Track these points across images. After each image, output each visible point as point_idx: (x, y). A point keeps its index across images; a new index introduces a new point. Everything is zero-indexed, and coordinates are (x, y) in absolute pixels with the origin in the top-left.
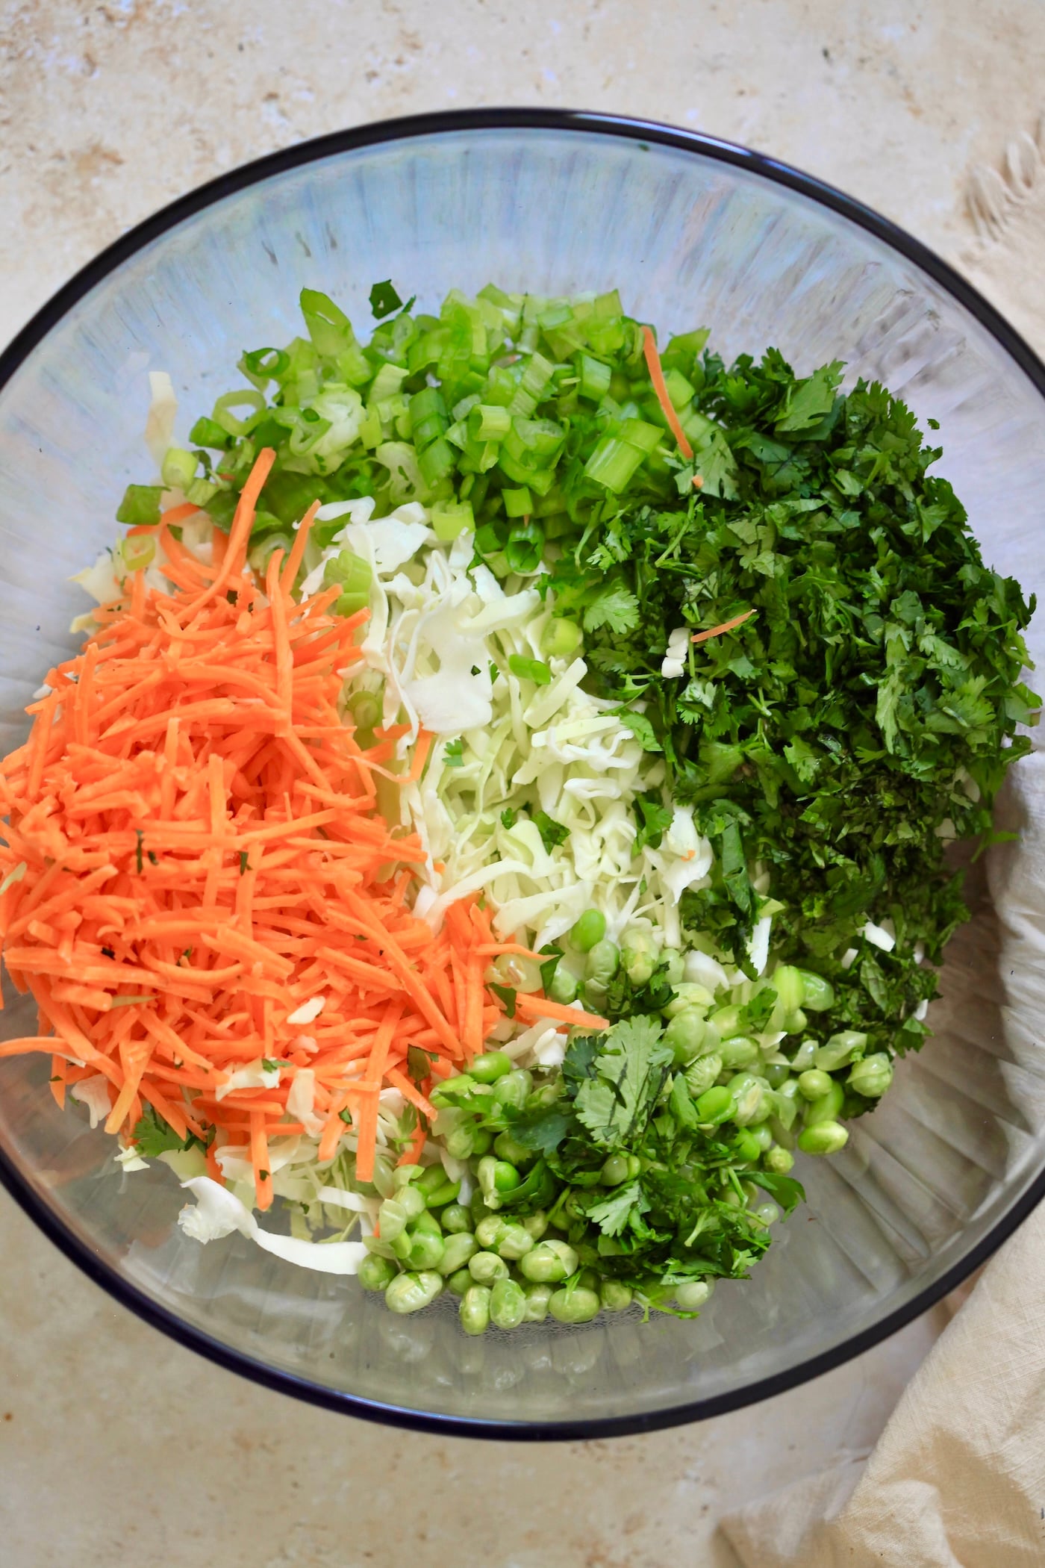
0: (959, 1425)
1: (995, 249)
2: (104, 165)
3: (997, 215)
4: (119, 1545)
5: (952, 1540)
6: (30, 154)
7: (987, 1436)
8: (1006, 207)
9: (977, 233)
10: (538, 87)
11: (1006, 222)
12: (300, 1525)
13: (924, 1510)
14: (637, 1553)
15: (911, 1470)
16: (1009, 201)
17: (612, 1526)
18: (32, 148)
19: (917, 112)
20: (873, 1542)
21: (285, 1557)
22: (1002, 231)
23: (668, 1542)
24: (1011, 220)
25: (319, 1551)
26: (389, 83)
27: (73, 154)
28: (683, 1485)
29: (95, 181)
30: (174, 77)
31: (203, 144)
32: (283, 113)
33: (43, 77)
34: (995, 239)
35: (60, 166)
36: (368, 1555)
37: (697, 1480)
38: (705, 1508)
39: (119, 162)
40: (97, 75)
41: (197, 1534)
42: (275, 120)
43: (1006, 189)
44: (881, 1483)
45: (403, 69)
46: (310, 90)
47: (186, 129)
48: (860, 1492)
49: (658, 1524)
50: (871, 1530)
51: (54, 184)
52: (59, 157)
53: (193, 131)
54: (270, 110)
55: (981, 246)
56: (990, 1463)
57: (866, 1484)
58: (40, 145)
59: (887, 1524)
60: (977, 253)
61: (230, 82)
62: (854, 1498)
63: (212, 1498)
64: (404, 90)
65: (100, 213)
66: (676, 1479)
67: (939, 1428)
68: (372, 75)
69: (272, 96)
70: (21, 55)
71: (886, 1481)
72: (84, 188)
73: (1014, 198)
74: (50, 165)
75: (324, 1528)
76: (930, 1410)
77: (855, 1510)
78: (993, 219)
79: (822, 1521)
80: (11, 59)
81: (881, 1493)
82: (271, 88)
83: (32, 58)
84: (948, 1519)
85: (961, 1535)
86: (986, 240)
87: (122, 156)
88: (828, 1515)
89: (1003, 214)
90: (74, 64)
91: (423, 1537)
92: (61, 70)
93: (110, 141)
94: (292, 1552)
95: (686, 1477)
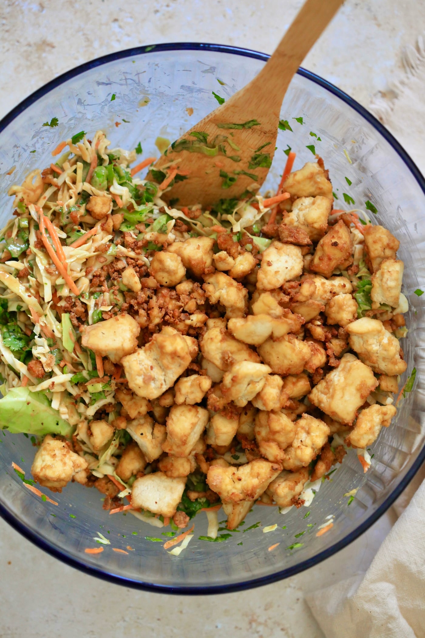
0: (403, 558)
1: (414, 79)
2: (48, 48)
3: (414, 65)
4: (55, 616)
5: (401, 608)
6: (17, 44)
7: (416, 564)
8: (418, 62)
9: (406, 72)
10: (224, 16)
11: (418, 68)
12: (130, 607)
13: (389, 594)
14: (270, 618)
15: (384, 578)
16: (419, 59)
17: (260, 607)
18: (18, 42)
19: (379, 25)
20: (367, 607)
21: (124, 621)
22: (416, 72)
23: (283, 614)
24: (420, 67)
25: (138, 618)
26: (164, 15)
27: (35, 44)
28: (289, 590)
29: (44, 55)
30: (76, 12)
31: (88, 40)
32: (120, 27)
33: (22, 13)
34: (413, 75)
35: (30, 49)
36: (159, 620)
37: (294, 588)
38: (298, 600)
39: (53, 47)
40: (44, 12)
41: (87, 611)
42: (117, 30)
43: (417, 55)
44: (372, 582)
45: (169, 9)
46: (131, 17)
47: (80, 34)
48: (362, 585)
49: (279, 606)
50: (366, 602)
51: (27, 56)
52: (29, 45)
53: (84, 34)
54: (115, 26)
55: (408, 78)
56: (417, 574)
57: (365, 582)
58: (22, 40)
59: (374, 600)
60: (406, 80)
61: (99, 14)
62: (360, 588)
63: (94, 596)
64: (170, 17)
65: (46, 68)
66: (286, 587)
67: (396, 560)
68: (157, 11)
69: (116, 20)
70: (13, 4)
71: (373, 582)
72: (39, 58)
73: (421, 58)
74: (25, 48)
75: (140, 609)
76: (392, 552)
77: (360, 593)
78: (413, 67)
79: (347, 597)
80: (9, 5)
81: (372, 586)
82: (115, 17)
83: (18, 5)
84: (399, 599)
85: (405, 606)
86: (410, 75)
87: (55, 44)
88: (349, 595)
89: (416, 65)
90: (35, 7)
91: (181, 612)
92: (30, 10)
93: (50, 39)
94: (127, 619)
95: (290, 587)
